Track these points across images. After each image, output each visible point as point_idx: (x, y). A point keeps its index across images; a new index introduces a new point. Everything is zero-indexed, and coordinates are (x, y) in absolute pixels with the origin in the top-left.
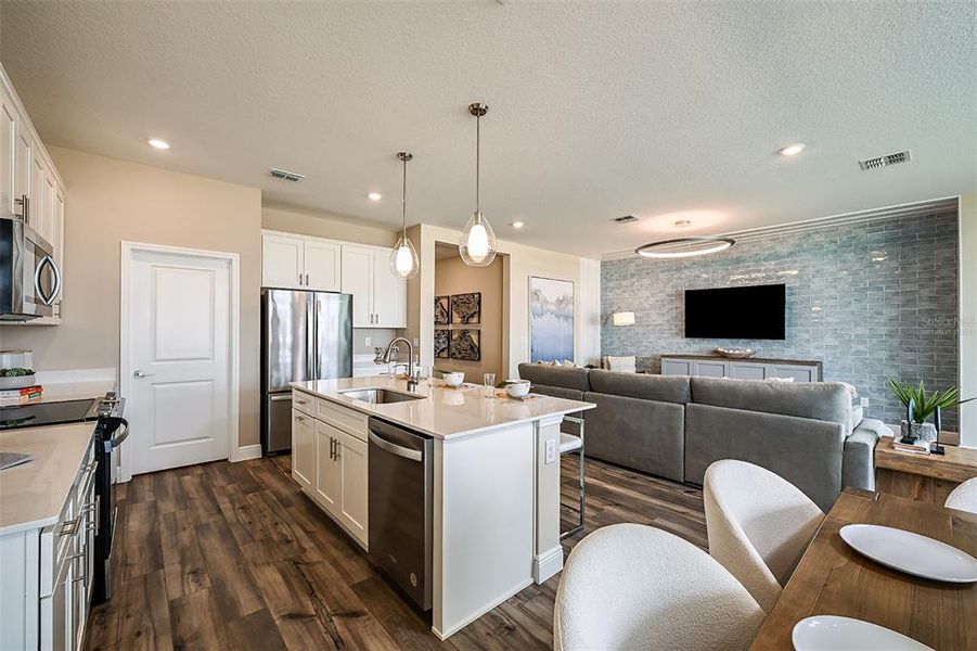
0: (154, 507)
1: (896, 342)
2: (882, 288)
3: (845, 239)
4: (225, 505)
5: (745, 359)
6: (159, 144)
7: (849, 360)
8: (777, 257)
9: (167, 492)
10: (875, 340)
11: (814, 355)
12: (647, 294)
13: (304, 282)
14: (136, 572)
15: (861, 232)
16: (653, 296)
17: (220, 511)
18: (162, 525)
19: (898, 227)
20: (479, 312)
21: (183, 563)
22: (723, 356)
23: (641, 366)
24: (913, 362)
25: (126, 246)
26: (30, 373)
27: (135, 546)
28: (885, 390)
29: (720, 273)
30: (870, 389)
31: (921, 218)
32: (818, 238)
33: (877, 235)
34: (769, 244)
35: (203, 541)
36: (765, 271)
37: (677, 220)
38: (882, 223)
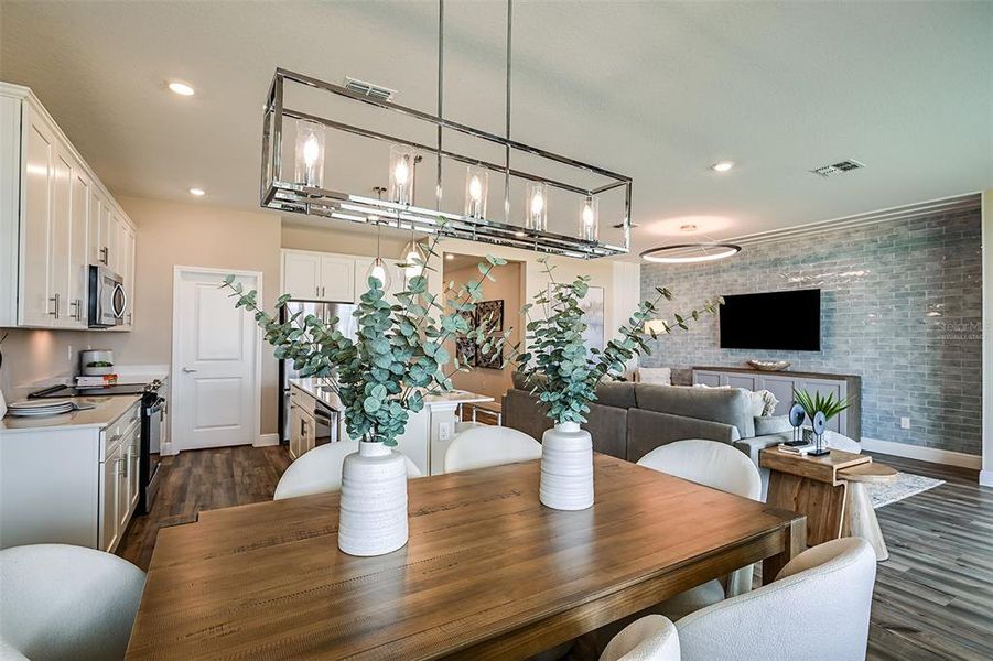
0: (189, 471)
1: (938, 355)
2: (924, 294)
3: (885, 237)
4: (238, 472)
5: (779, 372)
6: (197, 192)
7: (890, 375)
8: (817, 259)
9: (201, 462)
10: (915, 352)
11: (852, 368)
12: (686, 299)
13: (320, 294)
14: (167, 503)
15: (903, 230)
16: (691, 301)
17: (232, 476)
18: (191, 481)
19: (940, 224)
20: (502, 319)
21: (197, 501)
22: (757, 369)
23: (676, 378)
24: (957, 377)
25: (177, 269)
26: (110, 365)
27: (170, 491)
28: (926, 409)
29: (758, 277)
30: (911, 407)
31: (965, 213)
32: (857, 237)
33: (919, 234)
34: (807, 244)
35: (214, 491)
36: (804, 274)
37: (681, 225)
38: (924, 219)
